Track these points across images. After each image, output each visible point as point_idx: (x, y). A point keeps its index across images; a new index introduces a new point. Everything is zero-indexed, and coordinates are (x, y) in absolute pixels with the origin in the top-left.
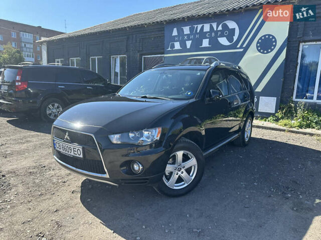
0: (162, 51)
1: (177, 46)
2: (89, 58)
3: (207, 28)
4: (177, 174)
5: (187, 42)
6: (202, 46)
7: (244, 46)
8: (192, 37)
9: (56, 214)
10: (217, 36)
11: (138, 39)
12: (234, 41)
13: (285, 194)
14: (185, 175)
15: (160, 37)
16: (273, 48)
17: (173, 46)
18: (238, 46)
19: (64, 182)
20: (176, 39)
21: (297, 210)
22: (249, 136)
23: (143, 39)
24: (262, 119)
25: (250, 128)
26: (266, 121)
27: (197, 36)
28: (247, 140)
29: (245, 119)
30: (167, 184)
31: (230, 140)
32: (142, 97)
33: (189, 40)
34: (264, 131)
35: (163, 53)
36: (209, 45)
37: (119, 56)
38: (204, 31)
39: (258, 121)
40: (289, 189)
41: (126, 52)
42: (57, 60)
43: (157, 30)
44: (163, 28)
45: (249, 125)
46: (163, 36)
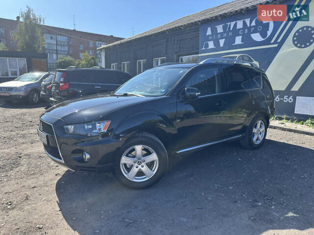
1: (211, 45)
2: (137, 61)
4: (137, 168)
5: (220, 40)
6: (235, 44)
8: (225, 35)
12: (268, 36)
14: (145, 169)
16: (312, 40)
17: (207, 45)
18: (272, 42)
20: (210, 38)
21: (254, 220)
22: (261, 138)
23: (180, 40)
24: (299, 121)
25: (263, 129)
26: (302, 124)
27: (230, 34)
28: (257, 143)
29: (253, 117)
30: (126, 176)
33: (222, 38)
35: (198, 53)
36: (242, 42)
37: (160, 58)
38: (237, 28)
39: (293, 123)
41: (166, 54)
42: (112, 64)
43: (192, 31)
44: (198, 28)
45: (261, 127)
46: (198, 36)
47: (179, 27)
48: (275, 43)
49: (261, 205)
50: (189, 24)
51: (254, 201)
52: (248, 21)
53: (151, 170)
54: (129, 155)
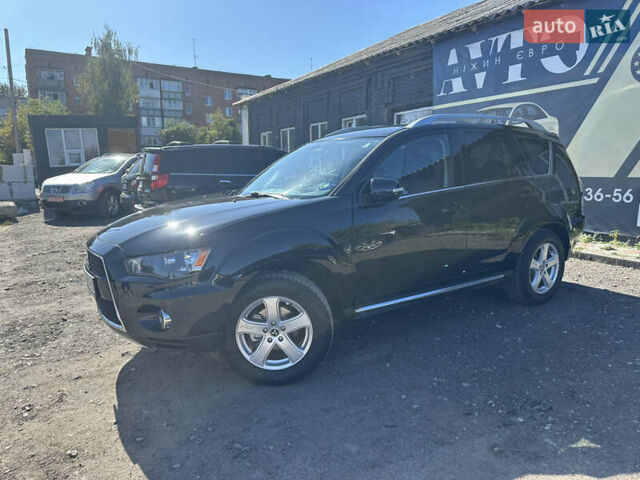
0: (429, 99)
1: (458, 85)
2: (309, 126)
3: (517, 39)
4: (270, 342)
5: (476, 75)
7: (601, 69)
8: (486, 63)
9: (73, 382)
10: (539, 55)
11: (386, 81)
12: (578, 62)
13: (515, 414)
14: (286, 344)
15: (425, 71)
17: (449, 87)
18: (587, 73)
20: (456, 71)
21: (499, 451)
23: (394, 79)
25: (555, 260)
27: (498, 60)
30: (248, 358)
33: (480, 70)
35: (431, 104)
36: (522, 76)
37: (354, 118)
38: (512, 47)
41: (366, 108)
42: (263, 134)
43: (420, 57)
44: (431, 52)
45: (549, 256)
46: (431, 68)
47: (390, 51)
48: (593, 75)
49: (523, 423)
50: (410, 44)
51: (508, 413)
53: (299, 346)
54: (256, 316)
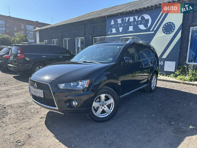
0: (105, 34)
1: (114, 31)
2: (63, 39)
3: (132, 19)
4: (101, 108)
5: (120, 28)
6: (129, 31)
7: (155, 30)
8: (123, 25)
9: (29, 130)
10: (138, 24)
11: (91, 28)
12: (148, 27)
13: (171, 122)
14: (106, 109)
15: (104, 25)
16: (173, 30)
17: (111, 31)
18: (151, 30)
19: (38, 112)
20: (113, 26)
21: (176, 132)
22: (155, 86)
23: (93, 27)
24: (167, 75)
25: (155, 81)
26: (169, 76)
27: (126, 24)
28: (153, 88)
29: (151, 75)
30: (95, 114)
31: (140, 88)
32: (84, 62)
33: (121, 27)
34: (167, 83)
35: (106, 35)
36: (133, 29)
37: (80, 38)
38: (130, 21)
39: (164, 76)
40: (174, 120)
41: (84, 35)
43: (102, 21)
47: (93, 18)
48: (153, 31)
49: (174, 124)
50: (100, 17)
51: (169, 122)
52: (136, 17)
